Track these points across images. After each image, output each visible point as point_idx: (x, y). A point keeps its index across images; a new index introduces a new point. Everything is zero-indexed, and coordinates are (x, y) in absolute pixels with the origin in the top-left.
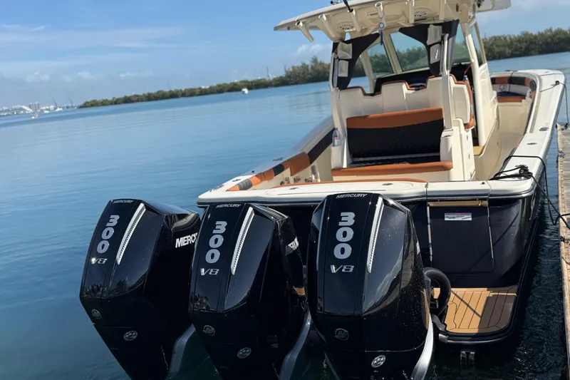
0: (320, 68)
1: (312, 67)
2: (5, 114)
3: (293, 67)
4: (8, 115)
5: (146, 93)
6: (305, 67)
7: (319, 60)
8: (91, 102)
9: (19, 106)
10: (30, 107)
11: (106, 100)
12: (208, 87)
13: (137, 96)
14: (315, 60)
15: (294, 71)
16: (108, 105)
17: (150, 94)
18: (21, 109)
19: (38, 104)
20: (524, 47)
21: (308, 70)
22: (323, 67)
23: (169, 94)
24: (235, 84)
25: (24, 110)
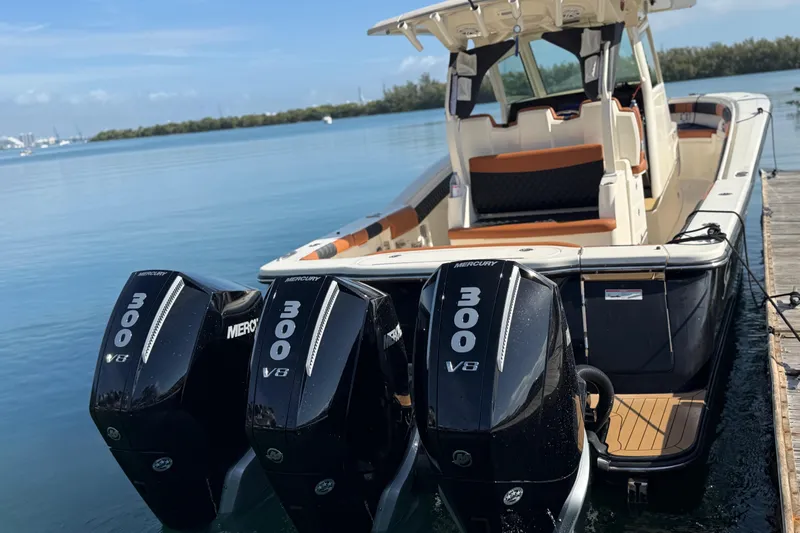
0: (433, 89)
1: (422, 87)
3: (396, 88)
5: (187, 120)
6: (411, 87)
7: (431, 78)
8: (108, 132)
9: (4, 138)
10: (21, 139)
11: (130, 131)
12: (274, 114)
13: (175, 125)
14: (426, 79)
15: (396, 93)
16: (133, 137)
17: (192, 123)
18: (8, 142)
19: (32, 136)
20: (714, 64)
21: (416, 92)
22: (437, 89)
23: (219, 123)
24: (314, 110)
25: (12, 143)
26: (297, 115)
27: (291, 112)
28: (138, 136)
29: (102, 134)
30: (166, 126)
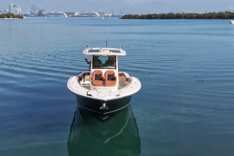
2: (85, 16)
4: (86, 17)
5: (162, 13)
8: (129, 15)
11: (137, 15)
13: (156, 15)
16: (137, 19)
17: (163, 15)
18: (94, 14)
19: (104, 12)
23: (175, 16)
24: (222, 14)
25: (96, 14)
26: (213, 16)
27: (210, 14)
28: (140, 18)
29: (126, 15)
30: (152, 15)
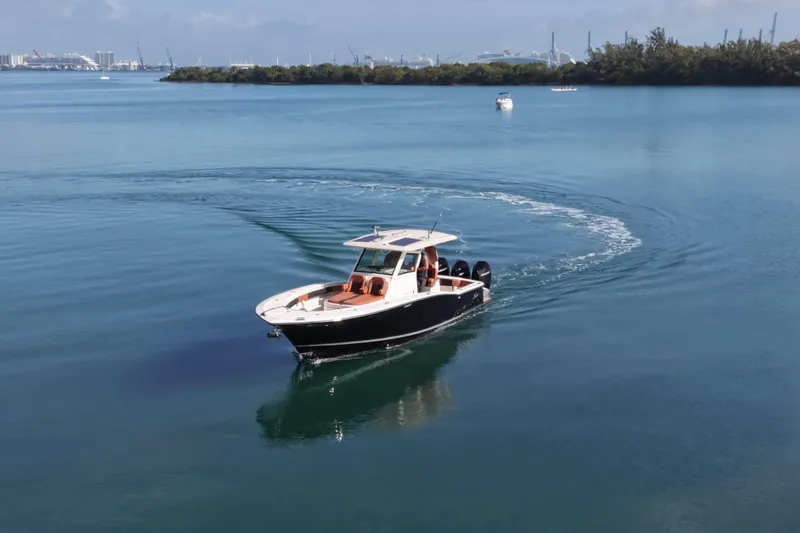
0: (668, 56)
1: (650, 50)
2: (48, 67)
3: (608, 46)
5: (297, 65)
6: (634, 47)
7: (667, 37)
9: (76, 55)
10: (96, 59)
14: (658, 37)
15: (609, 55)
18: (79, 61)
21: (640, 55)
22: (675, 54)
25: (86, 62)
